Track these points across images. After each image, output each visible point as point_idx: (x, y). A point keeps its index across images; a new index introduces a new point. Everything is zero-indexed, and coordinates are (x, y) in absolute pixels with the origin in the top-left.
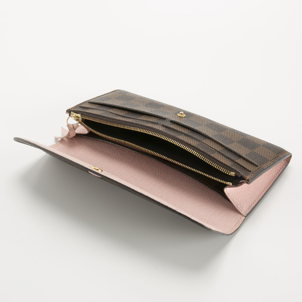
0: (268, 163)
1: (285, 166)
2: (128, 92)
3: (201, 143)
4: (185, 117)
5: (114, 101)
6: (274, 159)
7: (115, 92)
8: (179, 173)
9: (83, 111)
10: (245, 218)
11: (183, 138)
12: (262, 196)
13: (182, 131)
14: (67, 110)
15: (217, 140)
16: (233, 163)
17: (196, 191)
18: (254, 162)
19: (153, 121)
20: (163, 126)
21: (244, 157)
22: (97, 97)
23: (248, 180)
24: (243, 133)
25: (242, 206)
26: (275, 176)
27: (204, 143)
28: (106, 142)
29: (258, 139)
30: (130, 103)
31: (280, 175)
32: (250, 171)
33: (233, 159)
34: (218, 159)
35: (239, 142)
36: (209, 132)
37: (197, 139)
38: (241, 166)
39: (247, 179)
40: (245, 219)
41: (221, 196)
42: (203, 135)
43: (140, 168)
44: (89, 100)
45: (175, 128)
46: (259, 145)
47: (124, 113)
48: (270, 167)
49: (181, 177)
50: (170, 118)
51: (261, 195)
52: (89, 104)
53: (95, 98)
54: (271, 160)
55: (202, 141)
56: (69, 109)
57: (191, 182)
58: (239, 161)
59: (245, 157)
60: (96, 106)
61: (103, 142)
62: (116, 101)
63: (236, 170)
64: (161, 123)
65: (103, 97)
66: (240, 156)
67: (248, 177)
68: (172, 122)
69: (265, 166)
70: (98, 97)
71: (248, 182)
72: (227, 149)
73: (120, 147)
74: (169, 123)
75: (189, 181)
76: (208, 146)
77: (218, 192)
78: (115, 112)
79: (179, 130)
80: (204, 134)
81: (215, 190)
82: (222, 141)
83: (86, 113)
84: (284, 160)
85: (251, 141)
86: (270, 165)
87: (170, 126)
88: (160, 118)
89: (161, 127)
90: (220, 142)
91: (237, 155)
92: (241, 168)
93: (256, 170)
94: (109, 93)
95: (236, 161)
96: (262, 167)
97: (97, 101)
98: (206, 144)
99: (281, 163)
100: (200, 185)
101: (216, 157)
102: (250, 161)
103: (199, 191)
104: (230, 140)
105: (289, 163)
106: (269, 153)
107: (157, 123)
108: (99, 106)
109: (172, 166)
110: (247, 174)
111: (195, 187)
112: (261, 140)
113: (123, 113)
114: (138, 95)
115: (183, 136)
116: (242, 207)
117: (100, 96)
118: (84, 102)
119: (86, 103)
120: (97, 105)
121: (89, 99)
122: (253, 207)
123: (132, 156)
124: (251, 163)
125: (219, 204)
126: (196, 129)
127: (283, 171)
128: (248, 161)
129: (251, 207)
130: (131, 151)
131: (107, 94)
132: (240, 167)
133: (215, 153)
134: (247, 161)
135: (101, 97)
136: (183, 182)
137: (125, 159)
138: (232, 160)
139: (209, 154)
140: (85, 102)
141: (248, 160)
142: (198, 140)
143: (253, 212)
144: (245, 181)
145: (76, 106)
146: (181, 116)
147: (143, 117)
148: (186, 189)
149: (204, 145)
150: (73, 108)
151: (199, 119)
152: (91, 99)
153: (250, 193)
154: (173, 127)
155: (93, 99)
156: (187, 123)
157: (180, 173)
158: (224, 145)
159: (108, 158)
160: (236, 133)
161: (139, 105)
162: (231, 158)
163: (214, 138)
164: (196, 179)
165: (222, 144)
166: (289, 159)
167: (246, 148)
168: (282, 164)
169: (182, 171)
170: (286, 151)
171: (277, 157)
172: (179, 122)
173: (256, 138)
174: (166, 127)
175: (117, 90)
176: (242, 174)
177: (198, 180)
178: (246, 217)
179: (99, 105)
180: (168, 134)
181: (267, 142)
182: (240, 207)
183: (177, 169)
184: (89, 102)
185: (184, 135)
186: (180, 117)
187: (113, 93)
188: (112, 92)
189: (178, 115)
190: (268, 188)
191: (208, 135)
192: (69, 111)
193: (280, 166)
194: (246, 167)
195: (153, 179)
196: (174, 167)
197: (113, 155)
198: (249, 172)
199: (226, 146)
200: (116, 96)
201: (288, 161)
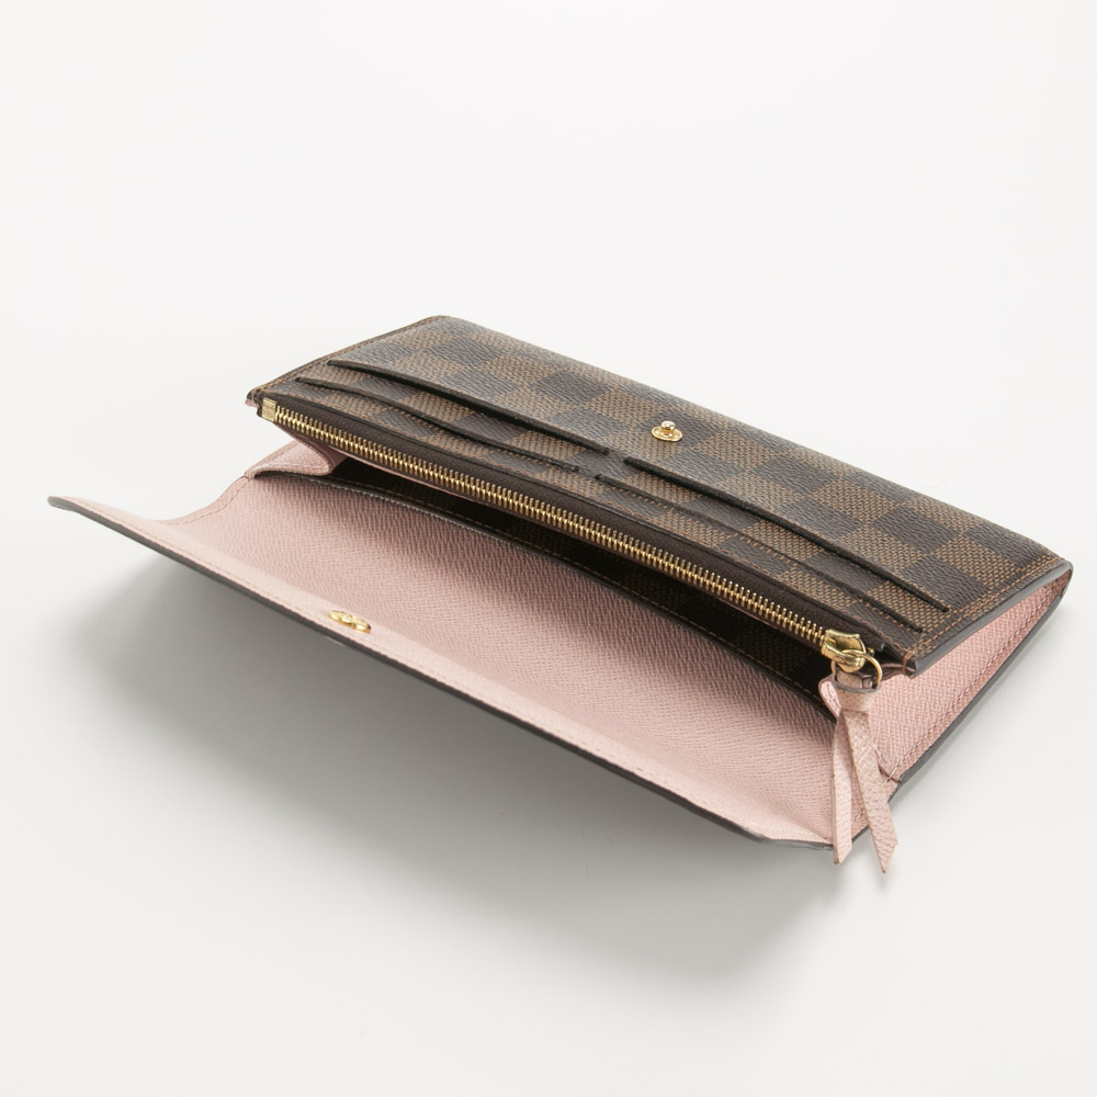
0: (986, 597)
1: (1046, 609)
2: (475, 325)
3: (738, 538)
4: (680, 440)
5: (423, 361)
6: (1008, 582)
7: (429, 326)
8: (660, 622)
9: (309, 398)
10: (895, 785)
11: (669, 525)
12: (961, 710)
13: (667, 498)
14: (250, 394)
15: (797, 524)
16: (854, 602)
17: (722, 686)
18: (936, 597)
19: (563, 458)
20: (597, 478)
21: (899, 579)
22: (359, 345)
23: (911, 664)
24: (895, 487)
25: (888, 745)
26: (1009, 642)
27: (747, 536)
28: (394, 505)
29: (950, 509)
30: (482, 373)
31: (1026, 639)
32: (920, 630)
33: (855, 585)
34: (801, 590)
35: (878, 524)
36: (769, 495)
37: (722, 525)
38: (887, 611)
39: (907, 657)
40: (897, 789)
41: (810, 709)
42: (743, 509)
43: (515, 599)
44: (333, 355)
45: (641, 489)
46: (951, 534)
47: (459, 415)
48: (994, 613)
49: (666, 637)
50: (623, 448)
51: (958, 708)
52: (330, 371)
53: (352, 348)
54: (996, 590)
55: (739, 529)
56: (258, 390)
57: (702, 655)
58: (881, 594)
59: (901, 577)
60: (357, 377)
61: (383, 501)
62: (429, 361)
63: (868, 624)
64: (590, 468)
65: (384, 344)
66: (882, 576)
67: (910, 653)
68: (632, 464)
69: (972, 610)
70: (366, 342)
71: (911, 669)
72: (835, 552)
73: (443, 522)
74: (620, 467)
75: (696, 651)
76: (762, 548)
77: (800, 692)
78: (427, 408)
79: (655, 494)
80: (746, 504)
81: (790, 685)
82: (817, 525)
83: (319, 411)
84: (1045, 587)
85: (925, 516)
86: (994, 609)
87: (623, 481)
88: (588, 447)
89: (589, 483)
90: (810, 530)
91: (872, 572)
92: (884, 620)
93: (942, 627)
94: (405, 329)
95: (869, 594)
96: (964, 613)
97: (361, 359)
98: (757, 541)
99: (1033, 598)
100: (737, 667)
101: (791, 584)
102: (920, 592)
103: (732, 686)
104: (845, 517)
105: (1061, 596)
106: (991, 561)
107: (577, 470)
108: (366, 378)
109: (635, 596)
110: (907, 641)
111: (716, 674)
112: (962, 512)
113: (453, 414)
114: (513, 340)
115: (670, 513)
116: (888, 748)
117: (372, 341)
118: (312, 363)
119: (320, 366)
120: (359, 374)
121: (333, 352)
122: (926, 749)
123: (489, 555)
124: (922, 599)
125: (804, 734)
126: (718, 488)
127: (1040, 626)
128: (911, 593)
129: (920, 748)
130: (484, 537)
131: (400, 330)
132: (881, 613)
133: (789, 569)
134: (909, 591)
135: (375, 343)
136: (674, 655)
137: (462, 565)
138: (853, 592)
139: (768, 574)
140: (316, 363)
141: (914, 588)
142: (728, 528)
143: (925, 766)
144: (898, 666)
145: (283, 376)
146: (665, 438)
147: (527, 439)
148: (685, 680)
149: (748, 545)
150: (273, 384)
151: (730, 447)
152: (337, 350)
153: (917, 699)
154: (635, 485)
155: (346, 350)
156: (684, 468)
157: (663, 620)
158: (823, 537)
159: (400, 561)
160: (870, 490)
161: (515, 386)
162: (848, 583)
163: (785, 517)
164: (724, 645)
165: (814, 535)
166: (1061, 582)
167: (903, 543)
168: (1036, 601)
169: (672, 615)
170: (1054, 556)
171: (1019, 575)
172: (658, 465)
173: (944, 505)
174: (610, 483)
175: (437, 318)
176: (891, 641)
177: (729, 648)
178: (900, 783)
179: (369, 376)
180: (616, 510)
181: (984, 521)
182: (879, 748)
183: (653, 606)
184: (329, 364)
185: (674, 513)
186: (661, 444)
187: (422, 327)
188: (419, 323)
189: (657, 433)
190: (983, 684)
191: (764, 507)
192: (255, 396)
193: (1027, 608)
194: (903, 614)
195: (566, 639)
196: (642, 600)
197: (419, 550)
198: (915, 633)
199: (831, 540)
200: (431, 343)
201: (1059, 589)
